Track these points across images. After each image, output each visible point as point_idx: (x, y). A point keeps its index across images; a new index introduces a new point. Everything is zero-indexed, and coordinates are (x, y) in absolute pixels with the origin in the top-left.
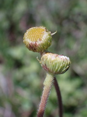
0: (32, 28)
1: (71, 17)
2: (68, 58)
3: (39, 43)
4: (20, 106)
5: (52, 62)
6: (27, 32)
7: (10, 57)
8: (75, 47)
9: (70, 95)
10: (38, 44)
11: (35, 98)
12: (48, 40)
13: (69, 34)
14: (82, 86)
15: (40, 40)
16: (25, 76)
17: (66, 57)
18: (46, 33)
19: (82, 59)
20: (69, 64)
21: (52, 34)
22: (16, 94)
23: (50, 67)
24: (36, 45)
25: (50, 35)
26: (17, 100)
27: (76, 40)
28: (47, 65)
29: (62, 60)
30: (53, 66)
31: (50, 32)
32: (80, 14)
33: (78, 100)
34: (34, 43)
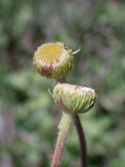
0: (45, 45)
1: (95, 29)
2: (93, 91)
3: (55, 65)
4: (24, 156)
5: (70, 96)
6: (38, 51)
7: (9, 87)
8: (102, 71)
9: (96, 140)
10: (54, 67)
11: (45, 146)
12: (69, 61)
13: (93, 54)
14: (113, 127)
15: (57, 61)
16: (31, 113)
17: (90, 89)
18: (66, 51)
19: (113, 88)
20: (95, 98)
21: (74, 53)
22: (18, 140)
23: (68, 103)
24: (51, 68)
25: (70, 54)
26: (20, 149)
27: (103, 61)
28: (63, 100)
29: (85, 93)
30: (72, 102)
31: (71, 50)
32: (108, 25)
33: (107, 147)
34: (49, 66)
